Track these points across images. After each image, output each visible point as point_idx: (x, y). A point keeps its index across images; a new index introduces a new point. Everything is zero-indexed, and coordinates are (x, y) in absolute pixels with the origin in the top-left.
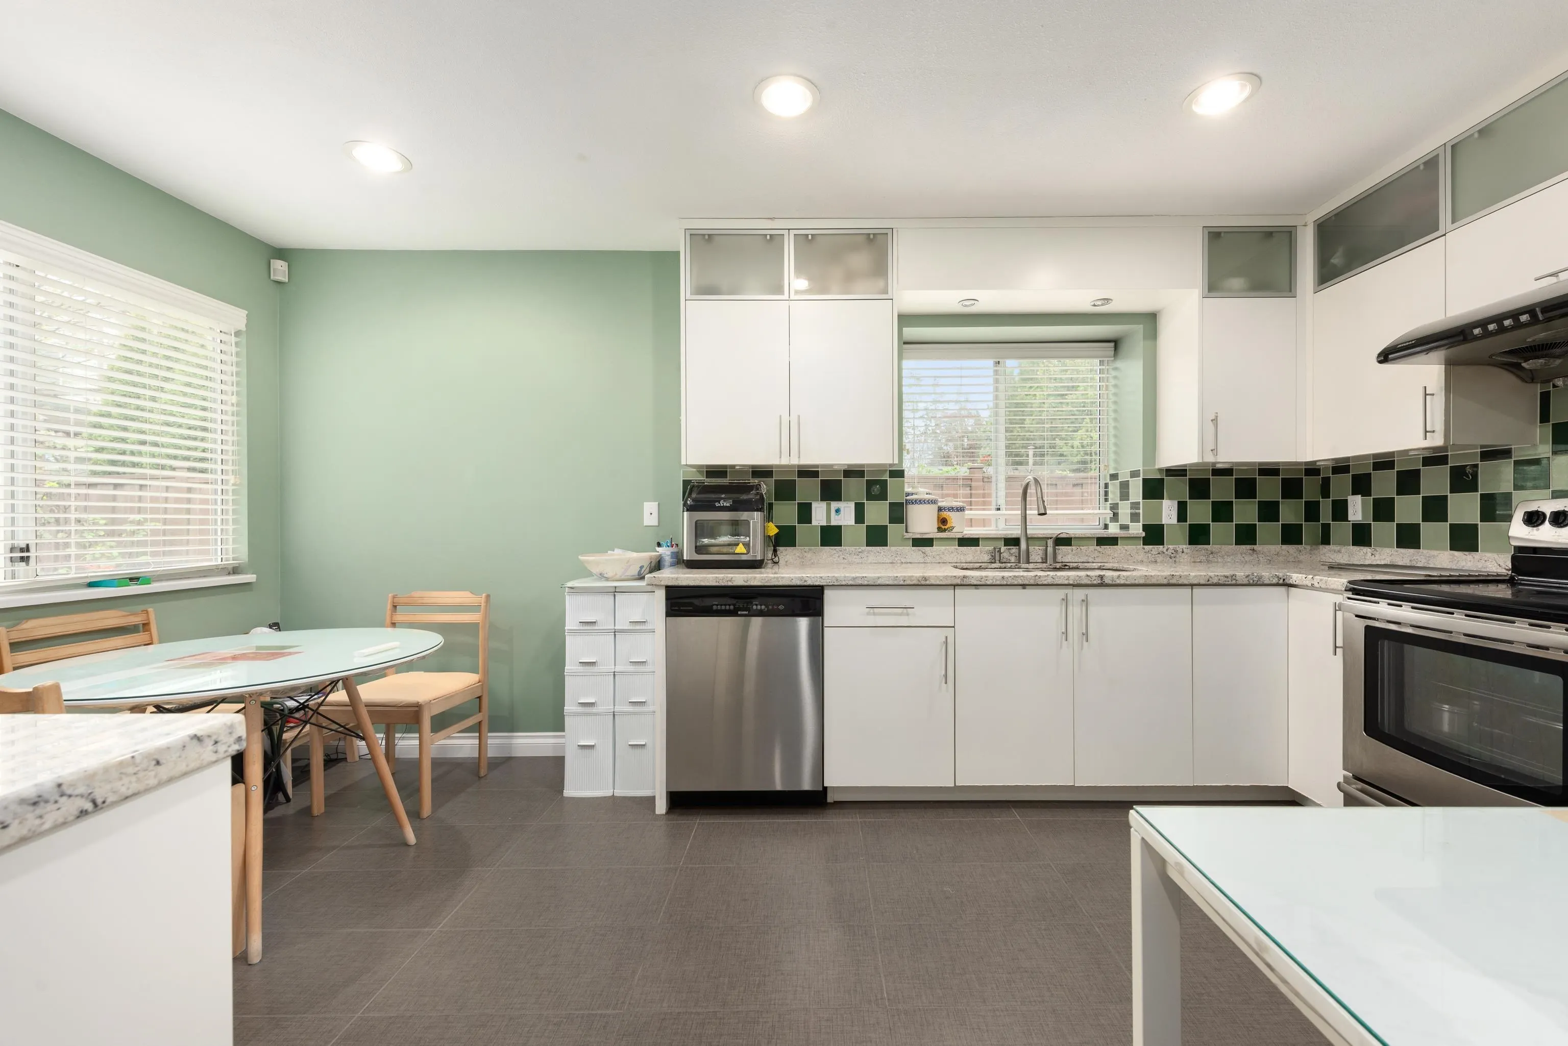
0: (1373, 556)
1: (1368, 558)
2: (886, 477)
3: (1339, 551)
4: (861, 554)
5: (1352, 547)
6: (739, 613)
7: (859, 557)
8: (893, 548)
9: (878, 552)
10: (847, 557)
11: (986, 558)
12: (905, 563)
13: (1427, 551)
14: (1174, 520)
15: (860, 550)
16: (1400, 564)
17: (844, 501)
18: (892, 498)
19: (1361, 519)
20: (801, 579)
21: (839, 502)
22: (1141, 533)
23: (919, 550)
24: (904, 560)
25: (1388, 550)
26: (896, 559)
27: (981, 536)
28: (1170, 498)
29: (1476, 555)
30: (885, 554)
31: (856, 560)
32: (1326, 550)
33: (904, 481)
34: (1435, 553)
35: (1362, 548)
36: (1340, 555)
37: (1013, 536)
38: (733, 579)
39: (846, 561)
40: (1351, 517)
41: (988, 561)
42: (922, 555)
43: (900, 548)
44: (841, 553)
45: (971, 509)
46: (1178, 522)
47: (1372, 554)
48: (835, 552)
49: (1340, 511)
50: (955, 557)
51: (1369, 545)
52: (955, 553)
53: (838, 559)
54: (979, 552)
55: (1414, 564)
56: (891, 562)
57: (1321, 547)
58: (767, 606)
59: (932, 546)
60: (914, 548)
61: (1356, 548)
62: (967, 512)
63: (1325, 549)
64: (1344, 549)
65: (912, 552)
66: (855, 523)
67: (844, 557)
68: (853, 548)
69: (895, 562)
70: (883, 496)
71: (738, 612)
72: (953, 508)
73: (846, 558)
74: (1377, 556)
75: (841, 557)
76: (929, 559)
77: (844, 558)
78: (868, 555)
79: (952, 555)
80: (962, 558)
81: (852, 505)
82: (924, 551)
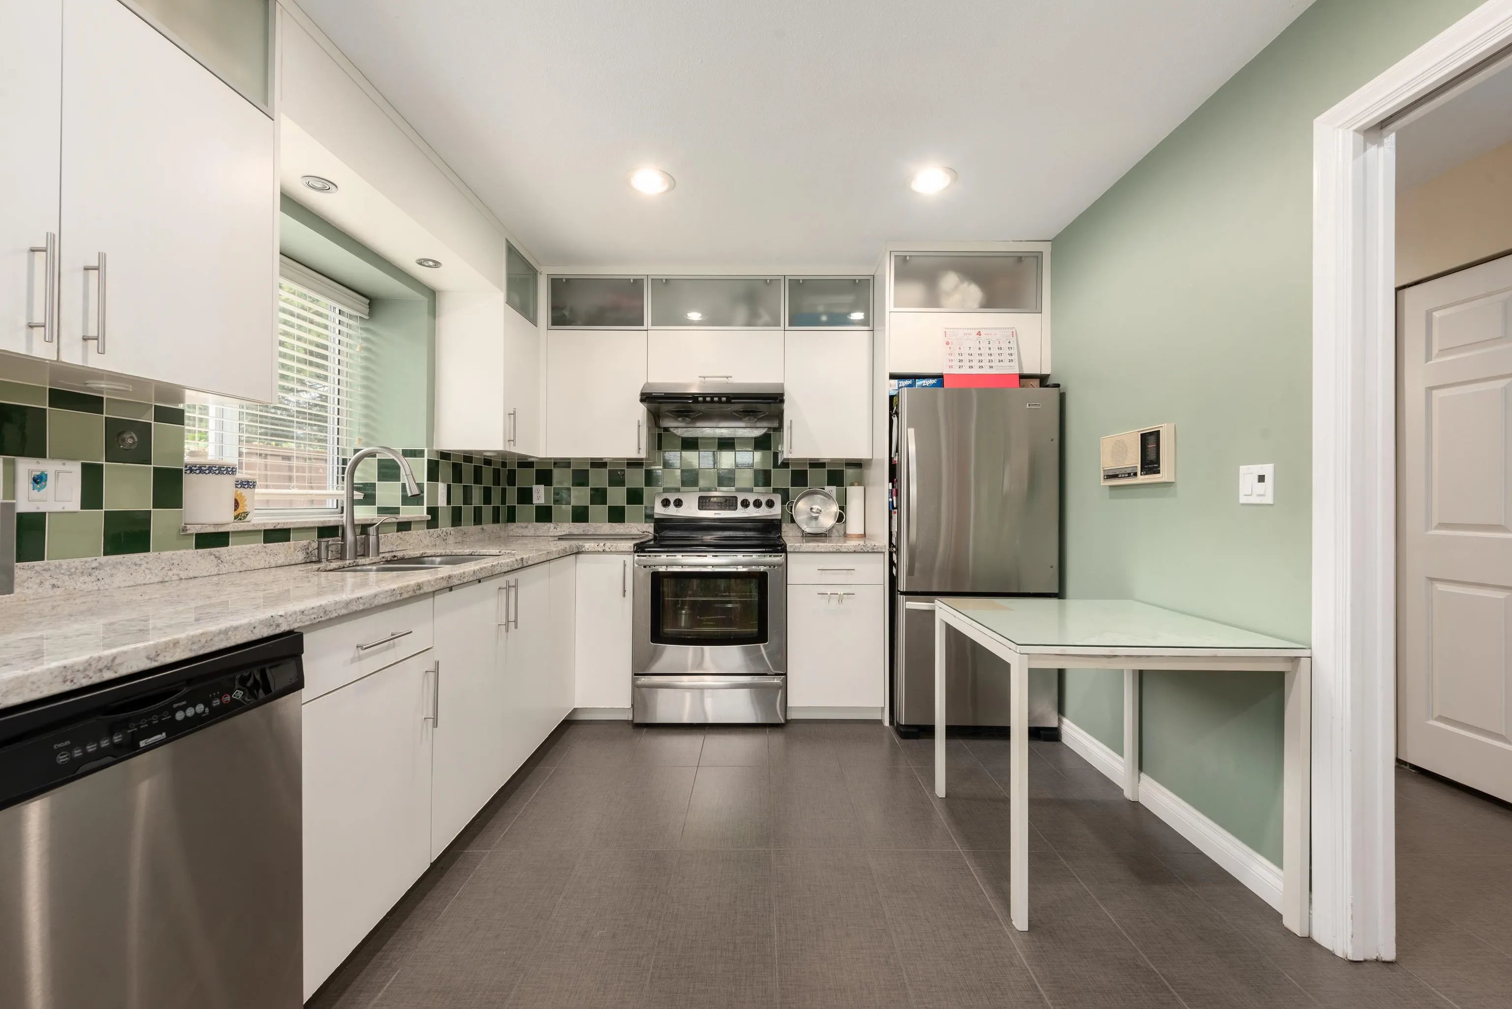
0: (555, 529)
1: (551, 530)
2: (149, 418)
3: (526, 527)
4: (97, 572)
5: (535, 523)
6: (142, 744)
7: (93, 578)
8: (166, 554)
9: (136, 564)
10: (64, 582)
11: (300, 556)
12: (185, 579)
13: (595, 524)
14: (445, 504)
15: (95, 565)
16: (576, 533)
17: (53, 458)
18: (159, 460)
19: (543, 502)
20: (267, 623)
21: (41, 460)
22: (426, 517)
23: (211, 554)
24: (183, 575)
25: (567, 524)
26: (170, 573)
27: (292, 526)
28: (443, 482)
29: (626, 524)
30: (148, 566)
31: (84, 586)
32: (514, 527)
33: (183, 430)
34: (600, 525)
35: (546, 523)
36: (527, 530)
37: (331, 524)
38: (117, 661)
39: (58, 591)
40: (536, 501)
41: (303, 562)
42: (215, 561)
43: (178, 552)
44: (47, 575)
45: (267, 487)
46: (447, 505)
47: (555, 528)
48: (29, 573)
49: (525, 496)
50: (263, 561)
51: (551, 521)
52: (263, 554)
53: (40, 590)
54: (292, 549)
55: (586, 532)
56: (161, 580)
57: (509, 524)
58: (207, 704)
59: (227, 544)
60: (201, 551)
61: (537, 524)
62: (257, 490)
63: (512, 526)
64: (530, 526)
65: (199, 559)
66: (81, 509)
67: (54, 581)
68: (77, 562)
69: (166, 579)
70: (142, 455)
71: (139, 745)
72: (248, 482)
73: (59, 583)
74: (558, 529)
75: (47, 584)
76: (224, 568)
77: (54, 586)
78: (114, 571)
79: (259, 557)
80: (272, 561)
81: (75, 470)
82: (217, 554)
